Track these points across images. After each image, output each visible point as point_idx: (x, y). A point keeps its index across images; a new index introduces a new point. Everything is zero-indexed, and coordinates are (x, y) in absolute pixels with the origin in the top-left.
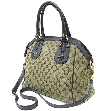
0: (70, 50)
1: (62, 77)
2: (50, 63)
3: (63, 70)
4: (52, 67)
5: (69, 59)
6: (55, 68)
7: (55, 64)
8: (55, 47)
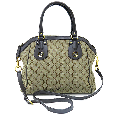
0: (81, 47)
1: (81, 71)
2: (64, 61)
3: (81, 64)
4: (68, 64)
5: (83, 54)
6: (71, 64)
7: (70, 61)
8: (64, 45)
